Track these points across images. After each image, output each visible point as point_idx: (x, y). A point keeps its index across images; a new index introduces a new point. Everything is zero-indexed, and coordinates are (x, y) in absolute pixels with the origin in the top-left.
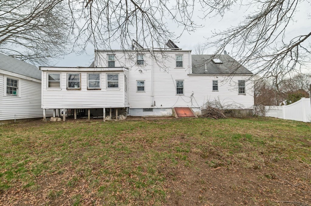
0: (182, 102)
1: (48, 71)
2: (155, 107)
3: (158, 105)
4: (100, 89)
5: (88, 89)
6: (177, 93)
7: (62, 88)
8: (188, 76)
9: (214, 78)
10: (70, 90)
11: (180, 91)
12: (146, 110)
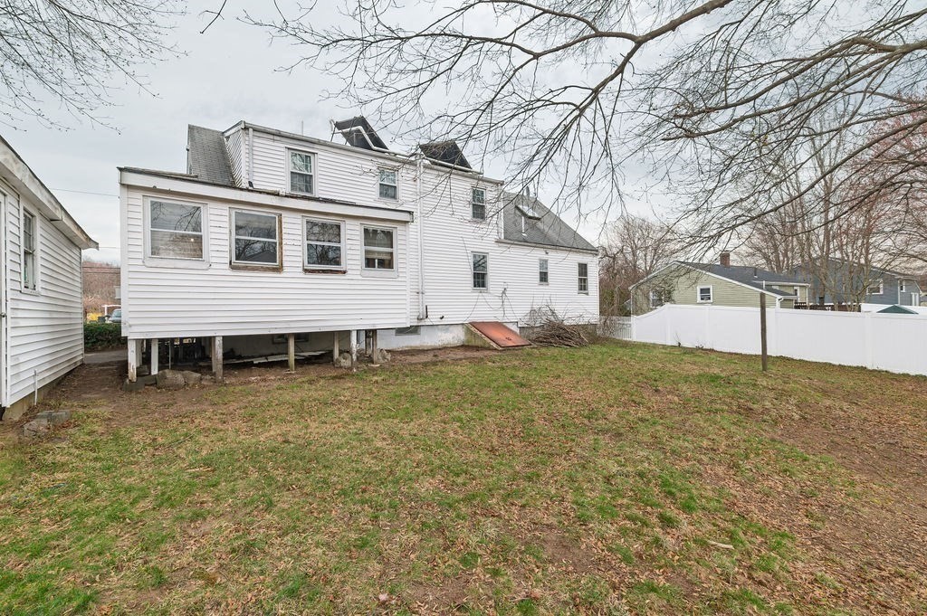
0: (483, 308)
1: (154, 190)
2: (427, 322)
3: (433, 319)
4: (344, 272)
5: (306, 271)
6: (475, 286)
7: (213, 260)
8: (496, 245)
9: (539, 254)
10: (246, 268)
11: (480, 280)
12: (401, 331)
